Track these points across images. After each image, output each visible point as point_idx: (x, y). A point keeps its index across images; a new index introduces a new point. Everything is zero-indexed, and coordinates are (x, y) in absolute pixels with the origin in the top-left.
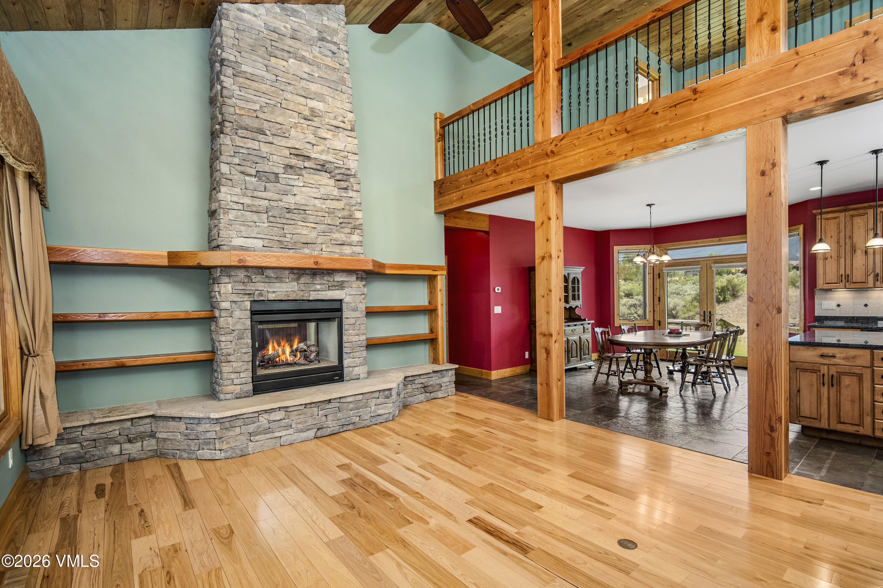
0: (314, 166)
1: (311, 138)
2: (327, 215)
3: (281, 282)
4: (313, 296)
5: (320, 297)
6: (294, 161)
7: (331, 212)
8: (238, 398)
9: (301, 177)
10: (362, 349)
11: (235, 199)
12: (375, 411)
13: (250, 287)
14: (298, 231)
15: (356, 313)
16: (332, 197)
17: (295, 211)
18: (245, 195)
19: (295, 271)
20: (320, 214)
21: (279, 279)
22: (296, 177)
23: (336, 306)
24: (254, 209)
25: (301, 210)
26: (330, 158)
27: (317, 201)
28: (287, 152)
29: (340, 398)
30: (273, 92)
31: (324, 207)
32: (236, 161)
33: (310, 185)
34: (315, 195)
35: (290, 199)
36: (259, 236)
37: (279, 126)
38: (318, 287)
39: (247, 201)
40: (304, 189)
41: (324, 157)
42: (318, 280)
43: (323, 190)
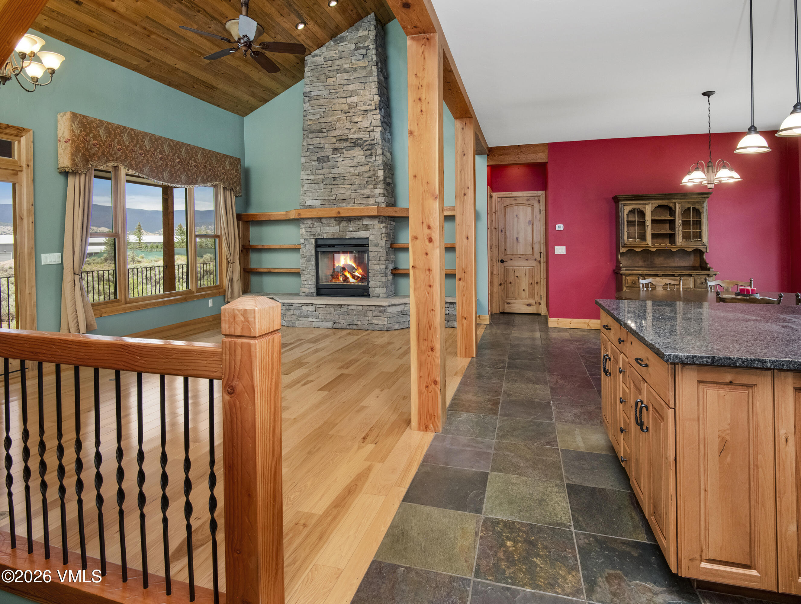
0: (349, 145)
1: (348, 125)
2: (358, 177)
3: (329, 226)
4: (349, 235)
5: (352, 236)
6: (337, 145)
7: (359, 174)
8: (307, 296)
9: (342, 155)
10: (382, 275)
11: (306, 177)
12: (371, 321)
13: (314, 230)
14: (339, 192)
15: (377, 248)
16: (361, 164)
17: (338, 179)
18: (312, 174)
19: (337, 219)
20: (353, 177)
21: (328, 225)
22: (339, 155)
23: (364, 242)
24: (316, 182)
25: (341, 177)
26: (360, 136)
27: (351, 169)
28: (334, 140)
29: (348, 305)
30: (327, 103)
31: (356, 172)
32: (308, 154)
33: (347, 159)
34: (350, 165)
35: (336, 171)
36: (318, 198)
37: (330, 124)
38: (351, 229)
39: (312, 177)
40: (343, 162)
41: (356, 136)
42: (352, 224)
43: (355, 160)
